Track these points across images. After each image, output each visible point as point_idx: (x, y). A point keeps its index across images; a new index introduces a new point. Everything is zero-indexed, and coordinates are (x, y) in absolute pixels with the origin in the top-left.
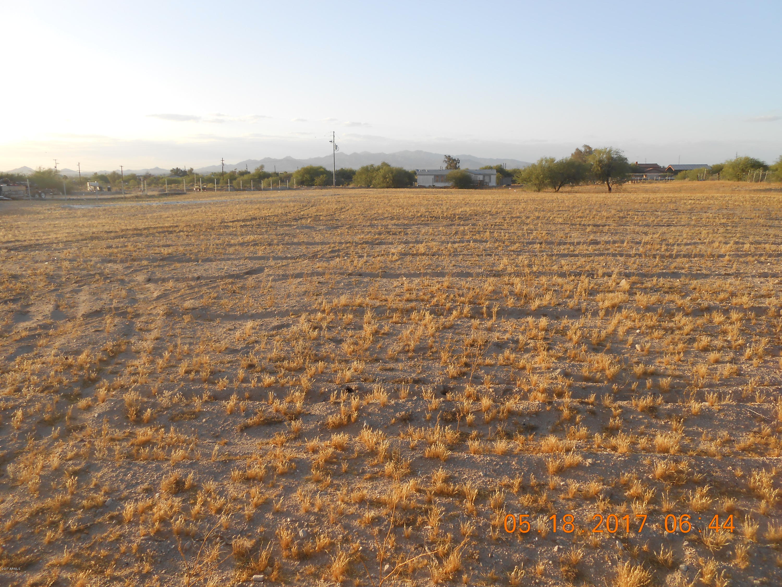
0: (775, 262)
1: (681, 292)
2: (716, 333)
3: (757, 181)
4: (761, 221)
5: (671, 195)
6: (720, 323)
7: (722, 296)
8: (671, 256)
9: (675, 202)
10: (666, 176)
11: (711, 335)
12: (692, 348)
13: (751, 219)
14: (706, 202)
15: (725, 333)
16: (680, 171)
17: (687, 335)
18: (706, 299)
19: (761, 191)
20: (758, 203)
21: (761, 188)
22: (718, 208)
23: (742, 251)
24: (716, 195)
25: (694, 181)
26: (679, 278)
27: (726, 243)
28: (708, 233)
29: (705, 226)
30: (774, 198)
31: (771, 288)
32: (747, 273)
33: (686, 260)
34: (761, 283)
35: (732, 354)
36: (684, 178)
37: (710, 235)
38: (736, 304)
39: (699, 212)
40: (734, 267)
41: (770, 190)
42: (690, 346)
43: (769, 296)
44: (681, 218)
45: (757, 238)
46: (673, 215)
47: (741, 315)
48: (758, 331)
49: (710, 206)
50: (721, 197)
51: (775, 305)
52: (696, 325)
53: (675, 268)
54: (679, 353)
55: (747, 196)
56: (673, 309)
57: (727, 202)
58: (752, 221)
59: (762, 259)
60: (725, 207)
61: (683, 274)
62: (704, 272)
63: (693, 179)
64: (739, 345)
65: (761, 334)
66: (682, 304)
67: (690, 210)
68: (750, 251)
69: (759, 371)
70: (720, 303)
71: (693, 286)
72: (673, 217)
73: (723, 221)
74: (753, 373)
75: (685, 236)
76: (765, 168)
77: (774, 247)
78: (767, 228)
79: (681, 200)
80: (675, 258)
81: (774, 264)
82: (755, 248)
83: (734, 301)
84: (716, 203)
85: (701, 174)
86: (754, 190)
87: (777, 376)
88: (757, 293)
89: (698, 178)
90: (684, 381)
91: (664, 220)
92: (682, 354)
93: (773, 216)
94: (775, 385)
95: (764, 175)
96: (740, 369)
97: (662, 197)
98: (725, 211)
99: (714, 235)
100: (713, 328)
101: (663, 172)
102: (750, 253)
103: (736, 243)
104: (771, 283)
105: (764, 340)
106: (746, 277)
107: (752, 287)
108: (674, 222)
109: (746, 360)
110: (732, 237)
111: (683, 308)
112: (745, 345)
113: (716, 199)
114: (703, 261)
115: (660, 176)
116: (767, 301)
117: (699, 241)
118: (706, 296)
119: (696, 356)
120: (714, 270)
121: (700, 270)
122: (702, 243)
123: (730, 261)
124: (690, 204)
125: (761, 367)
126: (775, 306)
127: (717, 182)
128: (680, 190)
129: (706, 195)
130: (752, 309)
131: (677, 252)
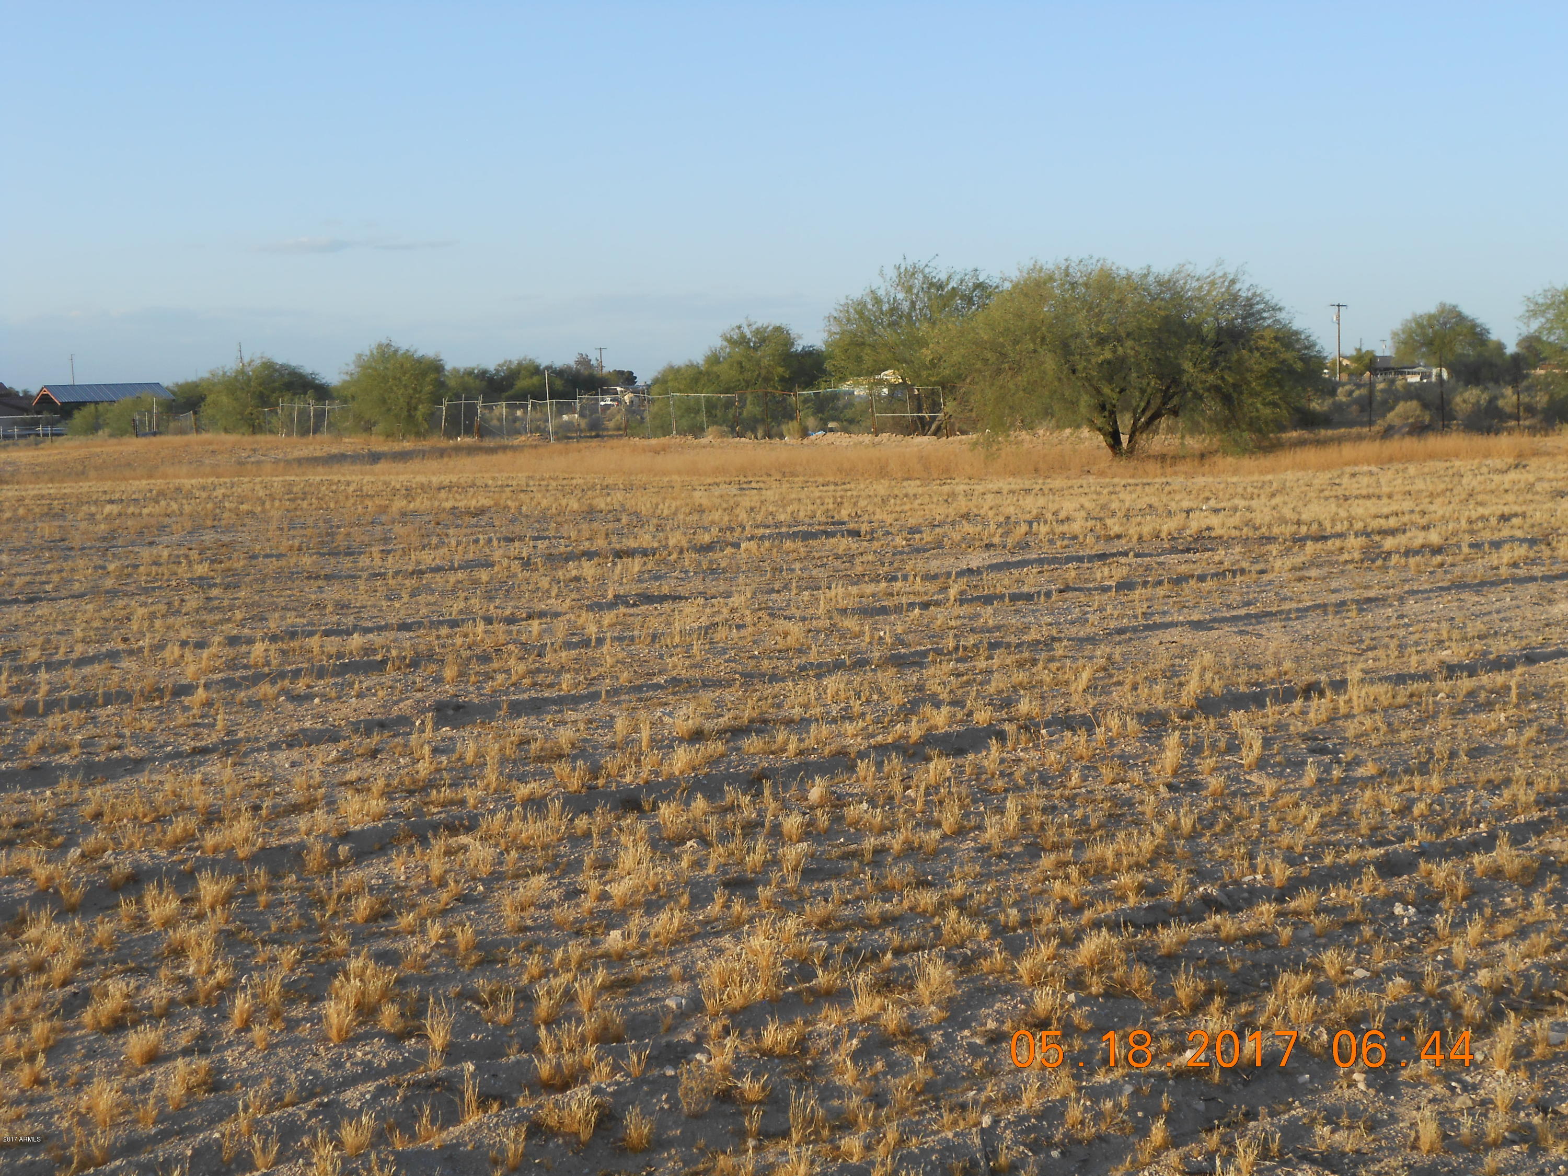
0: (333, 694)
1: (54, 833)
2: (155, 958)
3: (304, 432)
4: (307, 561)
5: (49, 489)
6: (169, 923)
7: (178, 827)
8: (30, 710)
9: (61, 515)
10: (36, 423)
11: (137, 971)
12: (79, 1026)
13: (279, 556)
14: (157, 509)
15: (179, 952)
16: (79, 405)
17: (64, 984)
18: (132, 845)
19: (314, 461)
20: (305, 504)
21: (318, 454)
22: (188, 525)
23: (246, 667)
24: (187, 483)
25: (126, 439)
26: (52, 782)
27: (201, 645)
28: (152, 616)
29: (146, 591)
30: (348, 484)
31: (317, 778)
32: (257, 739)
33: (75, 716)
34: (293, 765)
35: (197, 1023)
36: (93, 428)
37: (158, 623)
38: (216, 849)
39: (133, 544)
40: (220, 725)
41: (340, 458)
42: (71, 1023)
43: (309, 806)
44: (73, 570)
45: (291, 619)
46: (51, 560)
47: (227, 884)
48: (274, 926)
49: (167, 521)
50: (204, 488)
51: (325, 833)
52: (95, 944)
53: (42, 749)
54: (31, 1058)
55: (277, 481)
56: (21, 902)
57: (219, 505)
58: (283, 562)
59: (301, 686)
60: (209, 523)
61: (62, 768)
62: (132, 751)
63: (119, 433)
64: (219, 986)
65: (280, 939)
66: (50, 879)
67: (104, 539)
68: (268, 664)
69: (274, 1059)
70: (171, 854)
71: (88, 809)
72: (49, 567)
73: (201, 569)
74: (255, 1072)
75: (78, 633)
76: (322, 392)
77: (333, 644)
78: (320, 583)
79: (80, 503)
80: (45, 714)
81: (330, 700)
82: (284, 652)
83: (210, 839)
84: (187, 509)
85: (142, 414)
86: (300, 461)
87: (319, 1066)
88: (279, 800)
89: (135, 427)
90: (48, 1151)
91: (19, 581)
92: (41, 1059)
93: (341, 542)
94: (315, 1095)
95: (320, 415)
96: (218, 1069)
97: (21, 499)
98: (209, 537)
99: (170, 620)
100: (147, 941)
101: (25, 410)
102: (266, 670)
103: (233, 641)
104: (318, 762)
105: (289, 955)
106: (253, 751)
107: (268, 785)
108: (48, 587)
109: (238, 1031)
110: (221, 622)
111: (57, 891)
112: (235, 980)
113: (189, 496)
114: (129, 713)
115: (14, 423)
116: (302, 822)
117: (122, 646)
118: (131, 835)
119: (91, 1054)
120: (161, 740)
121: (119, 748)
122: (131, 653)
123: (209, 704)
124: (108, 518)
125: (277, 1045)
126: (325, 836)
127: (193, 437)
128: (79, 472)
129: (159, 483)
130: (264, 856)
131: (49, 693)
